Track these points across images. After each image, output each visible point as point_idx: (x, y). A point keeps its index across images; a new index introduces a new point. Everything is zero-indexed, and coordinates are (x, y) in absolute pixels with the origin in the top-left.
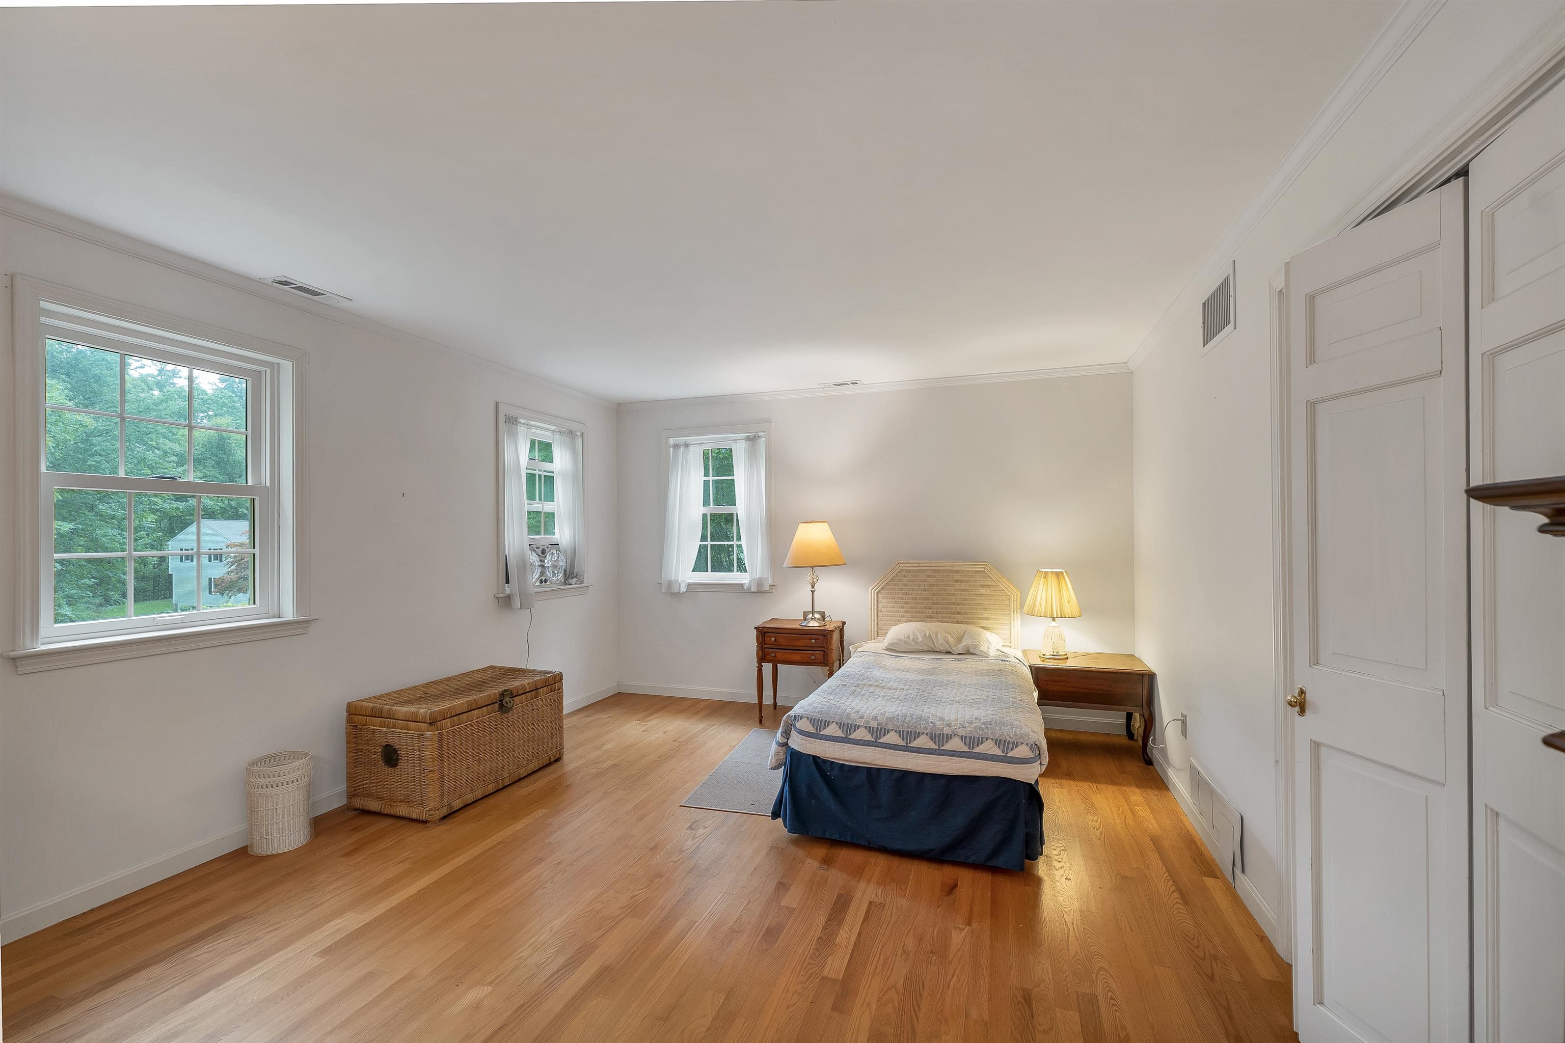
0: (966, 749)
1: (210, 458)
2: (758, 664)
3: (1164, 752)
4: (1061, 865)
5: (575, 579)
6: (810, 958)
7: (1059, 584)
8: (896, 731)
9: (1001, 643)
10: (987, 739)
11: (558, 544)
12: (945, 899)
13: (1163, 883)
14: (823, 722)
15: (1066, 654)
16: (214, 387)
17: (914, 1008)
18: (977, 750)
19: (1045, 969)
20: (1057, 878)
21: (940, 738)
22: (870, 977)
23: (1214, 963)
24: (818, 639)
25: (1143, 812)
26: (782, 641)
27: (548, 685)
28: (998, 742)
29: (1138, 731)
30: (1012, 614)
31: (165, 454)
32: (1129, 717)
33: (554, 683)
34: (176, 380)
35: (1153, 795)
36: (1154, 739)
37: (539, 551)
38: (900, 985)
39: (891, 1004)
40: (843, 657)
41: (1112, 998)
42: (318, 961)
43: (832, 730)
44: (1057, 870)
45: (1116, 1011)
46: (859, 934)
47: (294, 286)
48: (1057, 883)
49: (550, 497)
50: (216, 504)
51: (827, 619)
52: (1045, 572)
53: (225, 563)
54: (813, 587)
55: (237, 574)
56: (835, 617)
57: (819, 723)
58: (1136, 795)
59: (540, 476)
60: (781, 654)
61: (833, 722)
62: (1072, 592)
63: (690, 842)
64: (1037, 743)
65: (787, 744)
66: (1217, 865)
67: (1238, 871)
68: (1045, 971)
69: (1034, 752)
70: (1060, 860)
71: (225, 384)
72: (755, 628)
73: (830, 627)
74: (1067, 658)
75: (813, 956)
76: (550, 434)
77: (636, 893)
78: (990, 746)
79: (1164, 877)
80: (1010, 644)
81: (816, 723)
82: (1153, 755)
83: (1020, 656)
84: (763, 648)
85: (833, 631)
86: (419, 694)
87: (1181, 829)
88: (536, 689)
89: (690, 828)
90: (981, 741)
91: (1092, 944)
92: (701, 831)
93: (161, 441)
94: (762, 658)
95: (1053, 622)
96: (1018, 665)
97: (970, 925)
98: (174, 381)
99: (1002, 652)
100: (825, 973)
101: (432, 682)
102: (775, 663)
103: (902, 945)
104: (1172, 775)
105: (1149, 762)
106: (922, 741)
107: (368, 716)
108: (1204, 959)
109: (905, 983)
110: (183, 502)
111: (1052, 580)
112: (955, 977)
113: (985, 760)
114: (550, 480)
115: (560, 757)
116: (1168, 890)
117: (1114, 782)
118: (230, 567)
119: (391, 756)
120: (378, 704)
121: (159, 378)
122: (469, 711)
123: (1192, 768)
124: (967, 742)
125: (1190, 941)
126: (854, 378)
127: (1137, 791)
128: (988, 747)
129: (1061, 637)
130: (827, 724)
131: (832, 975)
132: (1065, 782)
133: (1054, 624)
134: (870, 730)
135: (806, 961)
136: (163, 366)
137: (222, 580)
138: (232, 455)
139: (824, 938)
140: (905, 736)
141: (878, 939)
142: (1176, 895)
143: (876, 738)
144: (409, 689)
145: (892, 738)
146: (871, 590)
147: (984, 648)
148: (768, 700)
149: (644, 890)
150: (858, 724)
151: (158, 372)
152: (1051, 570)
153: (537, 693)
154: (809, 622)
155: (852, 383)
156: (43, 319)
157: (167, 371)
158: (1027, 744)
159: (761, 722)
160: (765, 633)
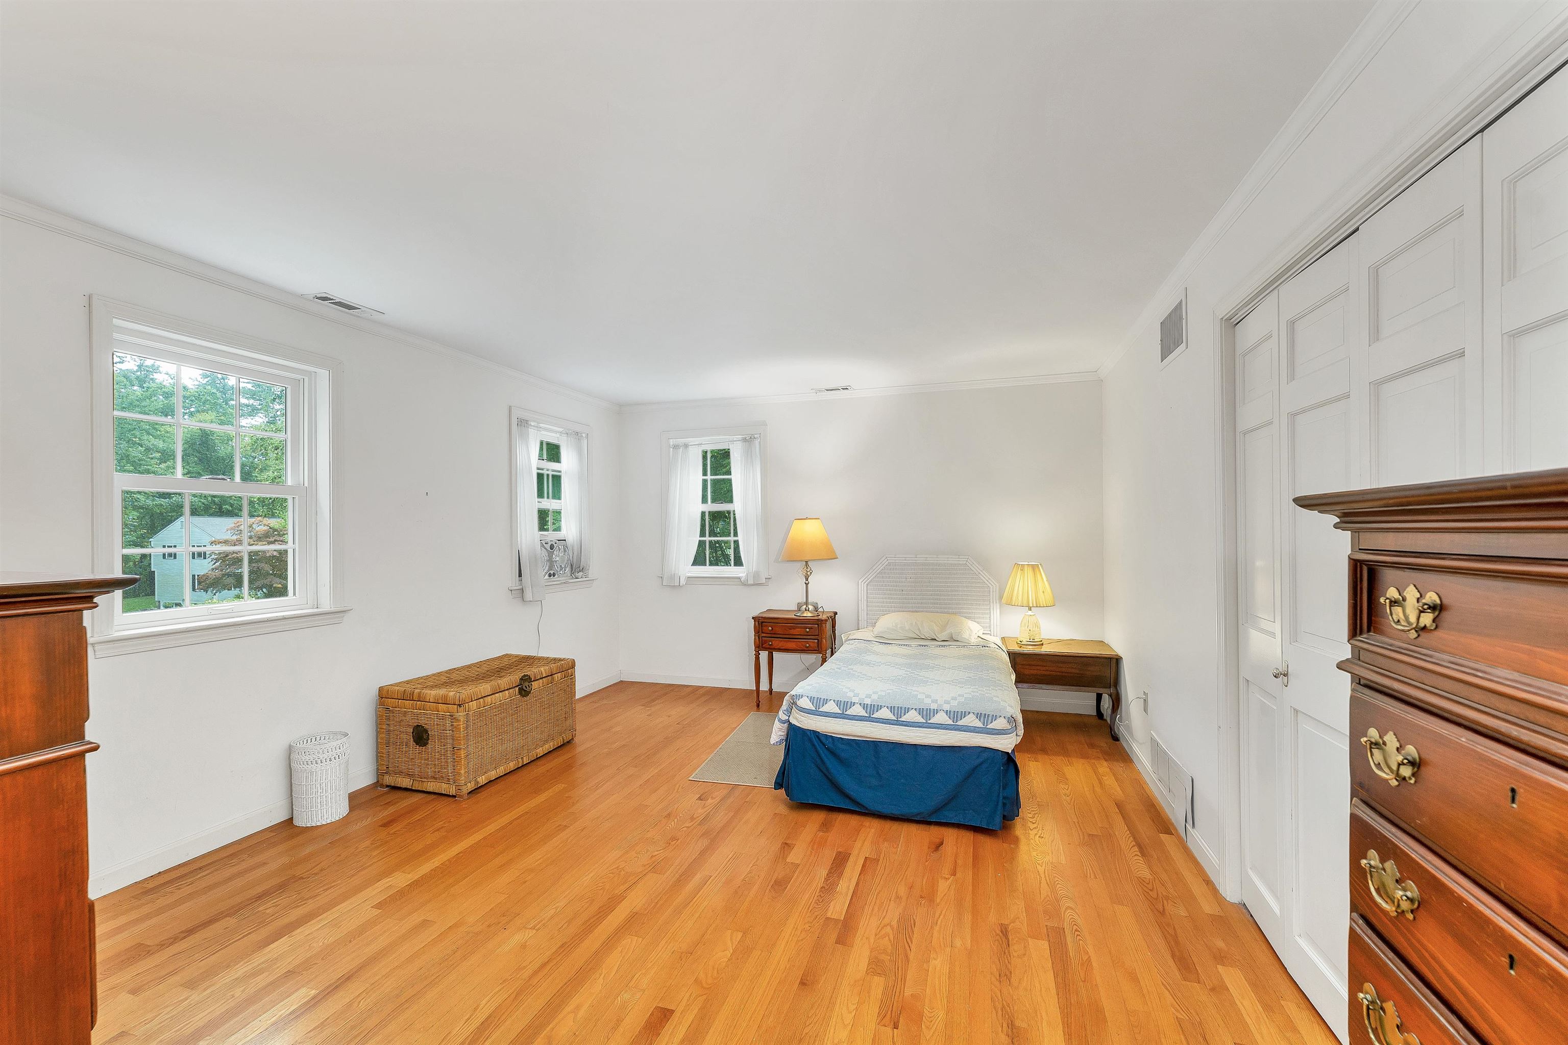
0: (950, 722)
1: (193, 455)
2: (756, 651)
3: (1129, 728)
4: (1035, 825)
5: (581, 573)
6: (815, 903)
7: (1035, 577)
8: (887, 707)
9: (982, 632)
10: (969, 713)
11: (565, 540)
12: (932, 854)
13: (1124, 840)
14: (822, 700)
15: (1042, 641)
16: (197, 383)
17: (907, 940)
18: (960, 723)
19: (1020, 909)
20: (1031, 836)
21: (927, 713)
22: (868, 917)
23: (1165, 902)
24: (812, 628)
25: (1109, 781)
26: (778, 630)
27: (562, 671)
28: (979, 716)
29: (1107, 711)
30: (992, 604)
31: (148, 450)
32: (1099, 697)
33: (567, 668)
34: (156, 376)
35: (1119, 767)
36: (1121, 716)
37: (548, 546)
38: (894, 923)
39: (887, 937)
40: (835, 644)
41: (1076, 930)
42: (376, 912)
43: (831, 707)
44: (1031, 830)
45: (1080, 940)
46: (857, 884)
47: (333, 301)
48: (1032, 841)
49: (557, 495)
50: (200, 501)
51: (821, 610)
52: (1022, 564)
53: (210, 560)
54: (807, 579)
55: (222, 571)
56: (827, 606)
57: (819, 702)
58: (1103, 767)
59: (548, 475)
60: (776, 643)
61: (831, 700)
62: (1046, 583)
63: (700, 811)
64: (1014, 716)
65: (789, 721)
66: (1172, 824)
67: (1189, 827)
68: (1020, 910)
69: (1011, 724)
70: (1034, 822)
71: (206, 380)
72: (753, 618)
73: (824, 617)
74: (1042, 644)
75: (817, 902)
76: (558, 436)
77: (654, 854)
78: (972, 719)
79: (1126, 834)
80: (989, 632)
81: (815, 701)
82: (1120, 732)
83: (999, 643)
84: (761, 636)
85: (826, 620)
86: (443, 679)
87: (1143, 795)
88: (551, 675)
89: (700, 799)
90: (964, 714)
91: (1061, 889)
92: (710, 801)
93: (145, 437)
94: (760, 645)
95: (1029, 611)
96: (997, 650)
97: (955, 875)
98: (154, 377)
99: (982, 639)
100: (829, 915)
101: (455, 669)
102: (771, 650)
103: (895, 892)
104: (1136, 749)
105: (1116, 738)
106: (912, 716)
107: (399, 699)
108: (1156, 899)
109: (898, 921)
110: (167, 499)
111: (1029, 572)
112: (941, 917)
113: (967, 732)
114: (557, 479)
115: (573, 739)
116: (1128, 844)
117: (1085, 756)
118: (214, 564)
119: (421, 736)
120: (409, 688)
121: (139, 373)
122: (493, 694)
123: (1153, 740)
124: (952, 716)
125: (1146, 885)
126: (844, 385)
127: (1105, 764)
128: (970, 721)
129: (1037, 625)
130: (826, 701)
131: (835, 916)
132: (1040, 757)
133: (1030, 613)
134: (865, 707)
135: (812, 905)
136: (142, 362)
137: (206, 577)
138: (215, 451)
139: (827, 887)
140: (896, 712)
141: (874, 888)
142: (1136, 849)
143: (870, 714)
144: (434, 675)
145: (885, 713)
146: (861, 582)
147: (966, 635)
148: (764, 687)
149: (662, 851)
150: (853, 701)
151: (137, 368)
152: (1027, 563)
153: (553, 679)
154: (803, 613)
155: (843, 389)
156: (116, 335)
157: (146, 366)
158: (1005, 717)
159: (758, 706)
160: (762, 622)
